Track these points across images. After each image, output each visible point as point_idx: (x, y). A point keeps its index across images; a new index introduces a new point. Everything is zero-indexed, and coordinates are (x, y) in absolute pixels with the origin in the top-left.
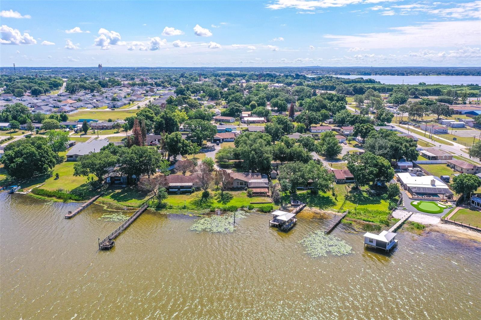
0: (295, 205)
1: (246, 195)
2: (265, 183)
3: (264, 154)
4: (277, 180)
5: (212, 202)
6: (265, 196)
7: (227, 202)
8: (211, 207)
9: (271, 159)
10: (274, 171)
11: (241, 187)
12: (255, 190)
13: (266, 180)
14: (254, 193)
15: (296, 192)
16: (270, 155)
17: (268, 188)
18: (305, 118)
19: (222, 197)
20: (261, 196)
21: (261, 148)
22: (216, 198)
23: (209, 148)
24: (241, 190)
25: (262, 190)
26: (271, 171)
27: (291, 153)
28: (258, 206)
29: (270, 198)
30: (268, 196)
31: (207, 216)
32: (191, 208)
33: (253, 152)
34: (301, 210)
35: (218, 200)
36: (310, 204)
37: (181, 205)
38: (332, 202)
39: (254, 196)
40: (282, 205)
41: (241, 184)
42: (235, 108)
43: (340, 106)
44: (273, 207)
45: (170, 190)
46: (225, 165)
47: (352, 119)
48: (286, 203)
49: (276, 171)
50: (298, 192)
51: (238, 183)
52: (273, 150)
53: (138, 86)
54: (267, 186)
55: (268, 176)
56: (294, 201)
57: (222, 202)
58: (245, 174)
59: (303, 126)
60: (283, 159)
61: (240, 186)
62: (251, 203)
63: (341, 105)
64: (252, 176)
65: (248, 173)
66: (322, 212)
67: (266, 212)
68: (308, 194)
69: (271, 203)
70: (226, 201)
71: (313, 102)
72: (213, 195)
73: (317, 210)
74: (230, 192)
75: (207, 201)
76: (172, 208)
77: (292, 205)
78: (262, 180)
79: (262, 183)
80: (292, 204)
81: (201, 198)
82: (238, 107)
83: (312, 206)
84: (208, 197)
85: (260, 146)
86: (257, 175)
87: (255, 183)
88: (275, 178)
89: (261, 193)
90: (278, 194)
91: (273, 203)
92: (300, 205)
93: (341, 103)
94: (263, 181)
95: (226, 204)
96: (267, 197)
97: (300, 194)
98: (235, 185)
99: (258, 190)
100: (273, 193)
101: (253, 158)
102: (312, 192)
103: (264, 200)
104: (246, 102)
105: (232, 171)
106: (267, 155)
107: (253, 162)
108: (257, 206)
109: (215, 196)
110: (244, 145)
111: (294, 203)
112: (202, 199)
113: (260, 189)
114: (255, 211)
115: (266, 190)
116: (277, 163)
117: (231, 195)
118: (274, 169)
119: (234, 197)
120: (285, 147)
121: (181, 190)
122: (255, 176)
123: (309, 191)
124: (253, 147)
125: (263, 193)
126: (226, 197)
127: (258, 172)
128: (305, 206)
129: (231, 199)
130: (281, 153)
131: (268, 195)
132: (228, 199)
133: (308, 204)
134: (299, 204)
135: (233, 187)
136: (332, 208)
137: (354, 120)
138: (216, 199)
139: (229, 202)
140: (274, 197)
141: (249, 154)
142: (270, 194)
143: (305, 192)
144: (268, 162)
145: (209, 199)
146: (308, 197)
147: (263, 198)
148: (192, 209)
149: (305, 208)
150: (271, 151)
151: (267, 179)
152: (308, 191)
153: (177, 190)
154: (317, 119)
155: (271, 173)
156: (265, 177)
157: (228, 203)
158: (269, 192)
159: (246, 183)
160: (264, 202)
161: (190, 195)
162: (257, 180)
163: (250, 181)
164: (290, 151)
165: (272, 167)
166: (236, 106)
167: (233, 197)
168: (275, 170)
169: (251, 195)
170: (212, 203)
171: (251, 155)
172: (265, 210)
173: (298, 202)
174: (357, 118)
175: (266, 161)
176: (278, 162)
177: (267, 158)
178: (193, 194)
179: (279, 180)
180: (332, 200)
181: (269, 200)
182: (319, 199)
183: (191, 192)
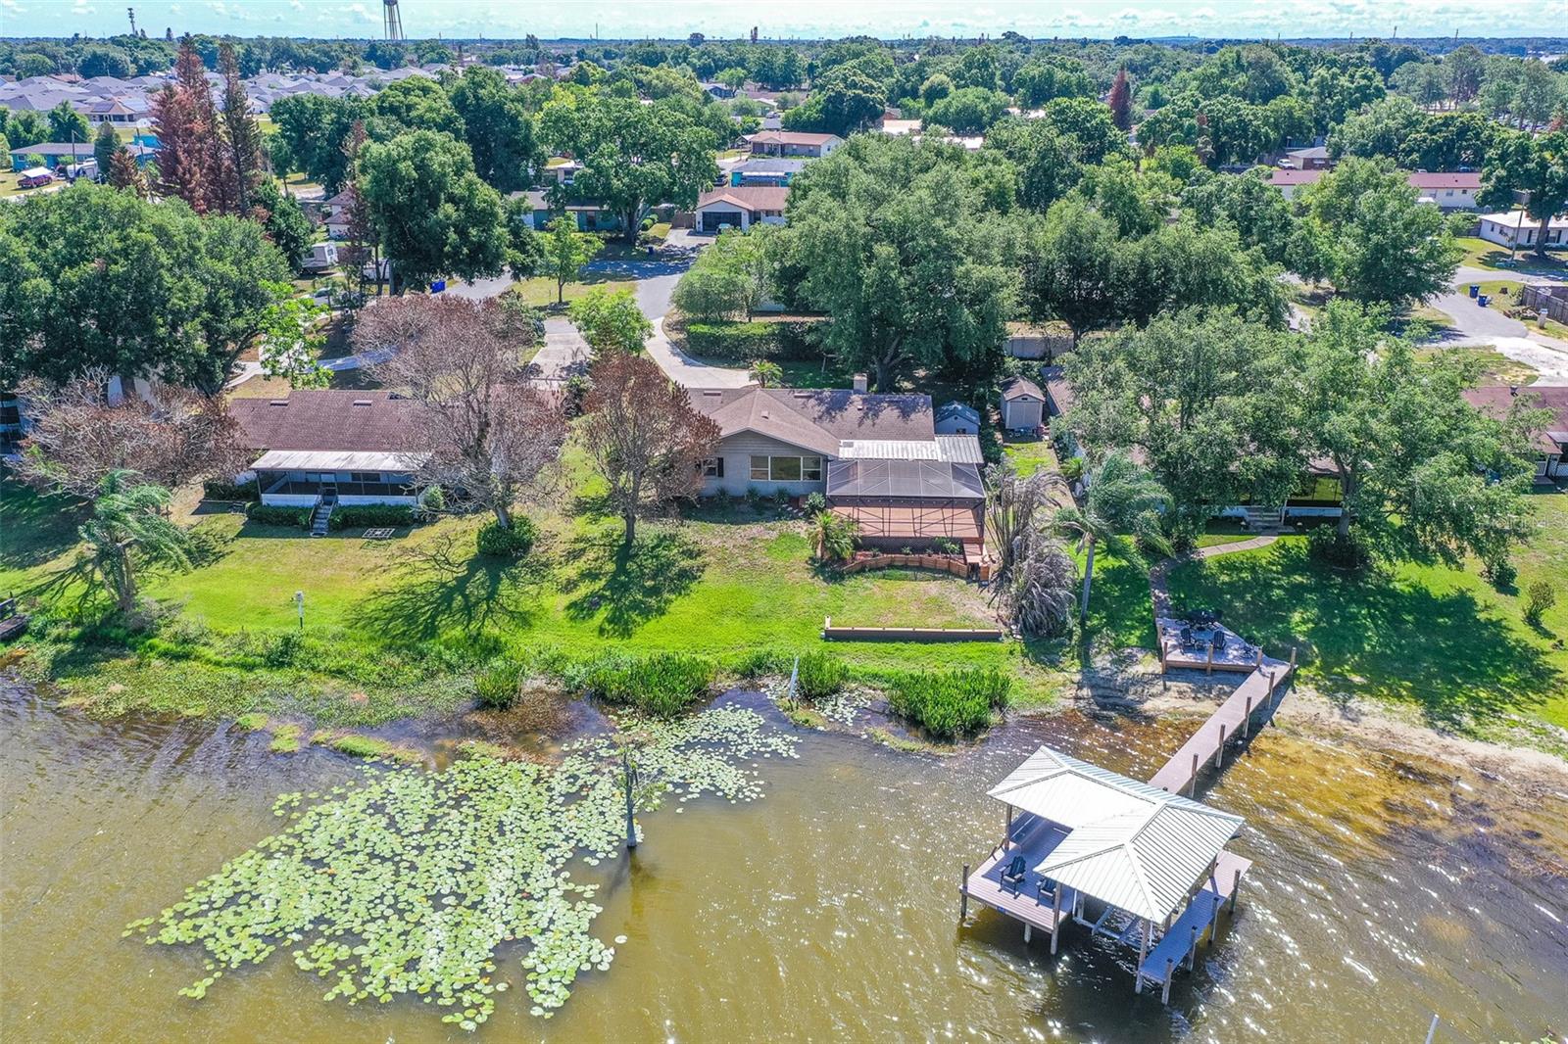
0: (1201, 670)
1: (808, 552)
2: (958, 471)
3: (960, 261)
4: (1042, 446)
5: (527, 605)
6: (948, 572)
7: (647, 612)
8: (497, 663)
9: (1008, 298)
10: (1025, 387)
11: (782, 493)
12: (873, 522)
13: (967, 449)
14: (862, 544)
15: (1193, 549)
16: (998, 272)
17: (978, 506)
18: (1192, 127)
19: (621, 569)
20: (921, 568)
21: (939, 222)
22: (570, 571)
23: (672, 257)
24: (779, 516)
25: (934, 524)
26: (1007, 386)
27: (1144, 269)
28: (886, 668)
29: (988, 595)
30: (974, 573)
31: (419, 756)
32: (332, 664)
33: (884, 250)
34: (1258, 719)
35: (584, 590)
36: (1326, 667)
37: (267, 633)
38: (1510, 651)
39: (861, 570)
40: (1085, 659)
41: (786, 467)
42: (850, 93)
43: (1358, 89)
44: (1006, 684)
45: (267, 499)
46: (717, 340)
47: (1438, 138)
48: (1120, 646)
49: (1042, 386)
50: (1212, 550)
51: (758, 461)
52: (1029, 247)
53: (512, 66)
54: (968, 493)
55: (985, 417)
56: (1185, 634)
57: (602, 614)
58: (821, 401)
59: (1187, 159)
60: (1086, 314)
61: (769, 485)
62: (832, 636)
63: (1364, 82)
64: (872, 410)
65: (839, 393)
66: (1461, 751)
67: (941, 736)
68: (1293, 565)
69: (994, 638)
70: (635, 606)
71: (1224, 73)
72: (558, 550)
73: (1398, 728)
74: (692, 532)
75: (491, 596)
76: (186, 657)
77: (1173, 672)
78: (933, 449)
79: (929, 467)
80: (1176, 656)
81: (462, 571)
82: (866, 90)
83: (1351, 689)
84: (513, 563)
85: (939, 213)
86: (906, 411)
87: (880, 467)
88: (1031, 435)
89: (921, 545)
90: (1054, 564)
91: (1012, 643)
92: (1245, 673)
93: (1364, 77)
94: (940, 457)
95: (626, 633)
96: (968, 579)
97: (1228, 566)
98: (740, 476)
99: (901, 523)
100: (1010, 556)
101: (886, 289)
102: (1318, 551)
103: (938, 606)
104: (908, 86)
105: (752, 377)
106: (981, 272)
107: (883, 321)
108: (872, 667)
109: (574, 555)
110: (830, 203)
111: (1187, 648)
112: (462, 583)
113: (917, 512)
114: (849, 714)
115: (963, 523)
116: (1047, 340)
117: (690, 554)
118: (1025, 372)
119: (707, 575)
120: (1108, 228)
121: (344, 500)
122: (889, 414)
123: (1299, 543)
124: (888, 213)
125: (937, 546)
126: (650, 564)
127: (919, 388)
128: (1288, 682)
129: (678, 590)
130: (1079, 267)
131: (974, 567)
132: (655, 591)
133: (1306, 663)
134: (1233, 655)
135: (723, 492)
136: (1534, 715)
137: (1450, 144)
138: (569, 586)
139: (661, 612)
140: (1025, 593)
141: (855, 261)
142: (987, 555)
143: (1261, 547)
144: (989, 320)
145: (514, 579)
146: (1296, 595)
147: (933, 588)
148: (339, 672)
149: (1290, 707)
150: (1010, 245)
151: (975, 439)
152: (1291, 541)
153: (311, 500)
154: (1256, 134)
155: (1009, 396)
156: (962, 423)
157: (653, 624)
158: (979, 541)
159: (819, 467)
160: (934, 624)
161: (396, 544)
162: (899, 444)
163: (845, 453)
164: (1142, 257)
165: (1011, 363)
166: (854, 85)
167: (702, 568)
168: (1032, 379)
169: (842, 561)
170: (524, 620)
171: (869, 273)
172: (932, 714)
173: (1220, 647)
174: (1463, 131)
175: (977, 314)
176: (1057, 329)
177: (982, 295)
178: (419, 537)
179: (1063, 448)
180: (1497, 624)
181: (980, 608)
182: (1395, 620)
183: (401, 522)
